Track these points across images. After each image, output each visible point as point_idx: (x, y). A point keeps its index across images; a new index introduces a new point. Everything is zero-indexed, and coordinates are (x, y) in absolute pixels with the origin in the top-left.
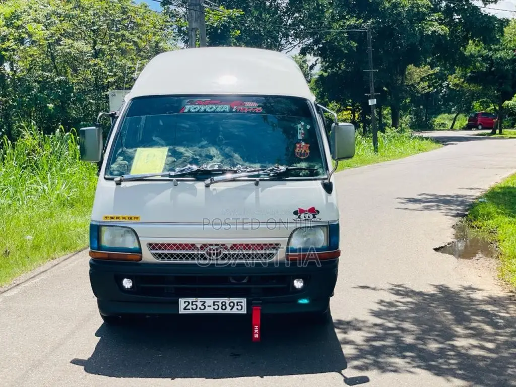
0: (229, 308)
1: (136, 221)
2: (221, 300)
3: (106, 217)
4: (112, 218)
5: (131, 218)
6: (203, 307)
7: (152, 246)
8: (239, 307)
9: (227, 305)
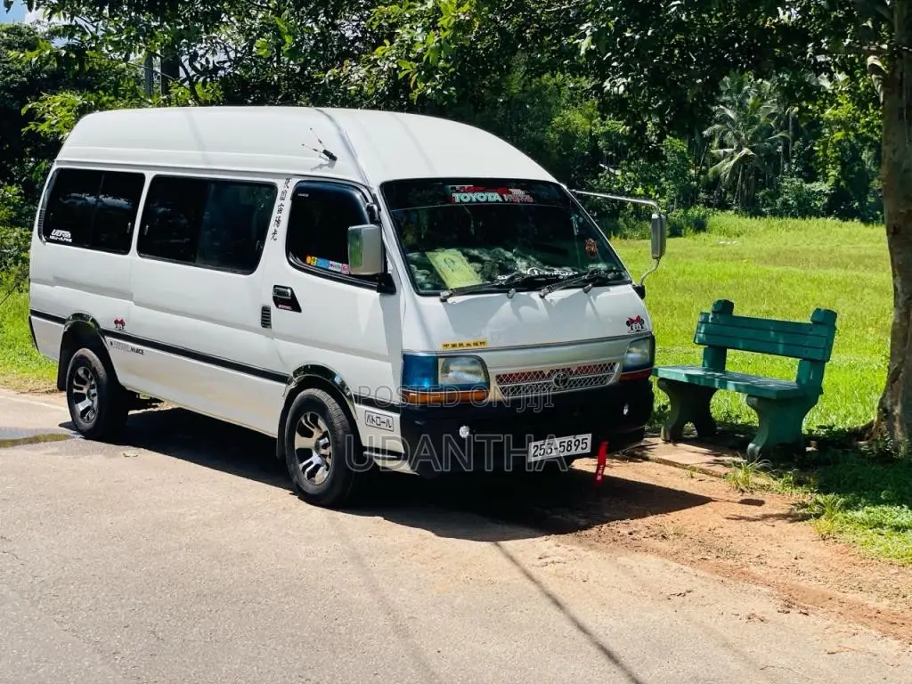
0: (574, 448)
1: (483, 346)
2: (566, 439)
3: (446, 346)
4: (454, 346)
5: (477, 344)
6: (549, 451)
7: (500, 379)
8: (584, 445)
9: (573, 445)
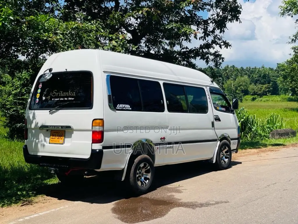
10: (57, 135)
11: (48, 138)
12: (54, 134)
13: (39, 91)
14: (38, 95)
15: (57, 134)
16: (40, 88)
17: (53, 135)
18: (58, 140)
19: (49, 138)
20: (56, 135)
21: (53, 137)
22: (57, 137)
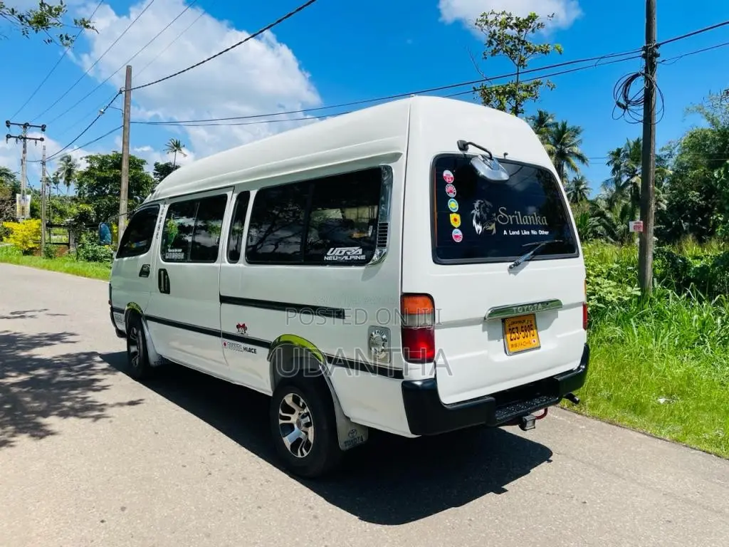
10: (520, 328)
11: (499, 341)
12: (511, 327)
13: (453, 205)
14: (455, 220)
15: (519, 326)
16: (452, 195)
17: (512, 331)
18: (526, 339)
19: (502, 340)
20: (517, 328)
21: (513, 336)
22: (523, 333)
